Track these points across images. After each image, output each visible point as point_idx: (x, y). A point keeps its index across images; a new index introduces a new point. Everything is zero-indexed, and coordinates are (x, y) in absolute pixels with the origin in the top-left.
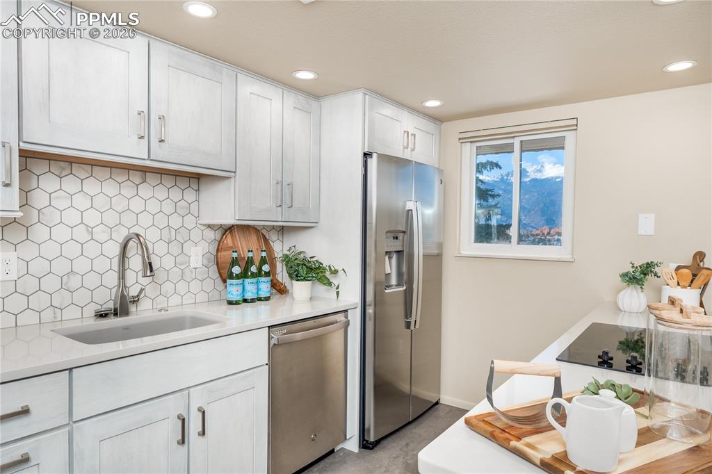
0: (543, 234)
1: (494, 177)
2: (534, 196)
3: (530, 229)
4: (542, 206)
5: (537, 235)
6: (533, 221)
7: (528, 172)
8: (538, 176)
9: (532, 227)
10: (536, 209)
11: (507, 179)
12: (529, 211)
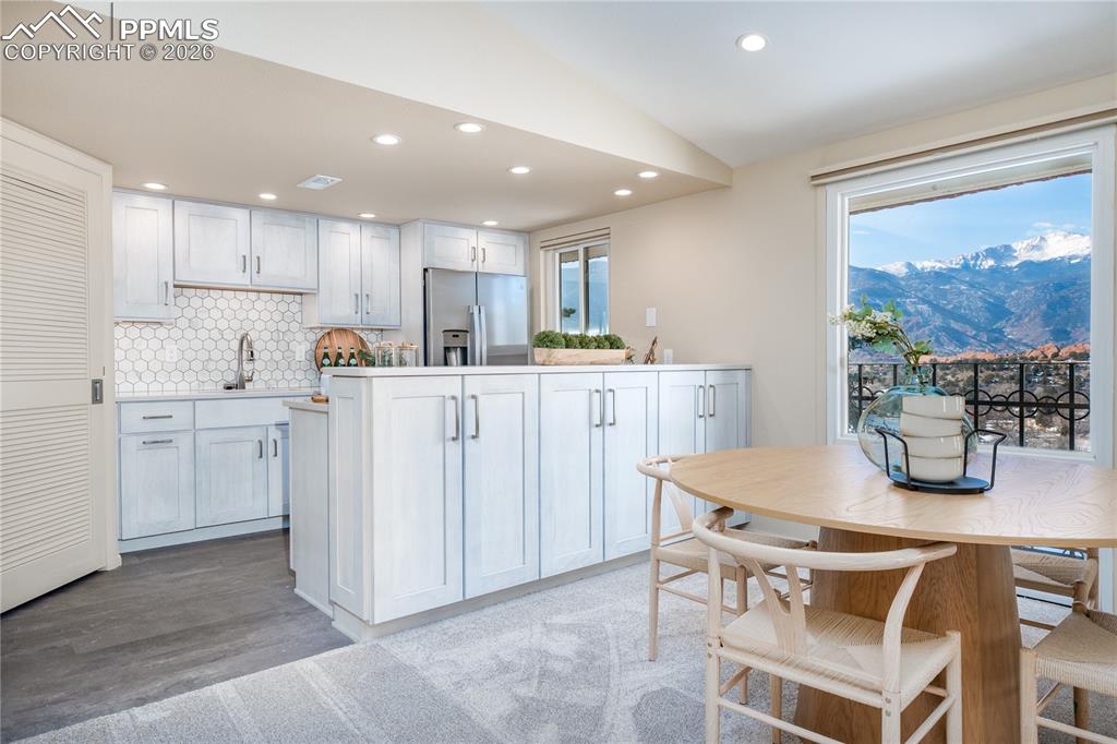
0: (1046, 357)
1: (951, 262)
2: (1026, 292)
3: (1022, 348)
4: (1044, 307)
5: (1032, 358)
6: (1027, 335)
7: (1015, 251)
8: (1036, 256)
9: (1025, 345)
10: (1032, 314)
11: (975, 265)
12: (1020, 318)
